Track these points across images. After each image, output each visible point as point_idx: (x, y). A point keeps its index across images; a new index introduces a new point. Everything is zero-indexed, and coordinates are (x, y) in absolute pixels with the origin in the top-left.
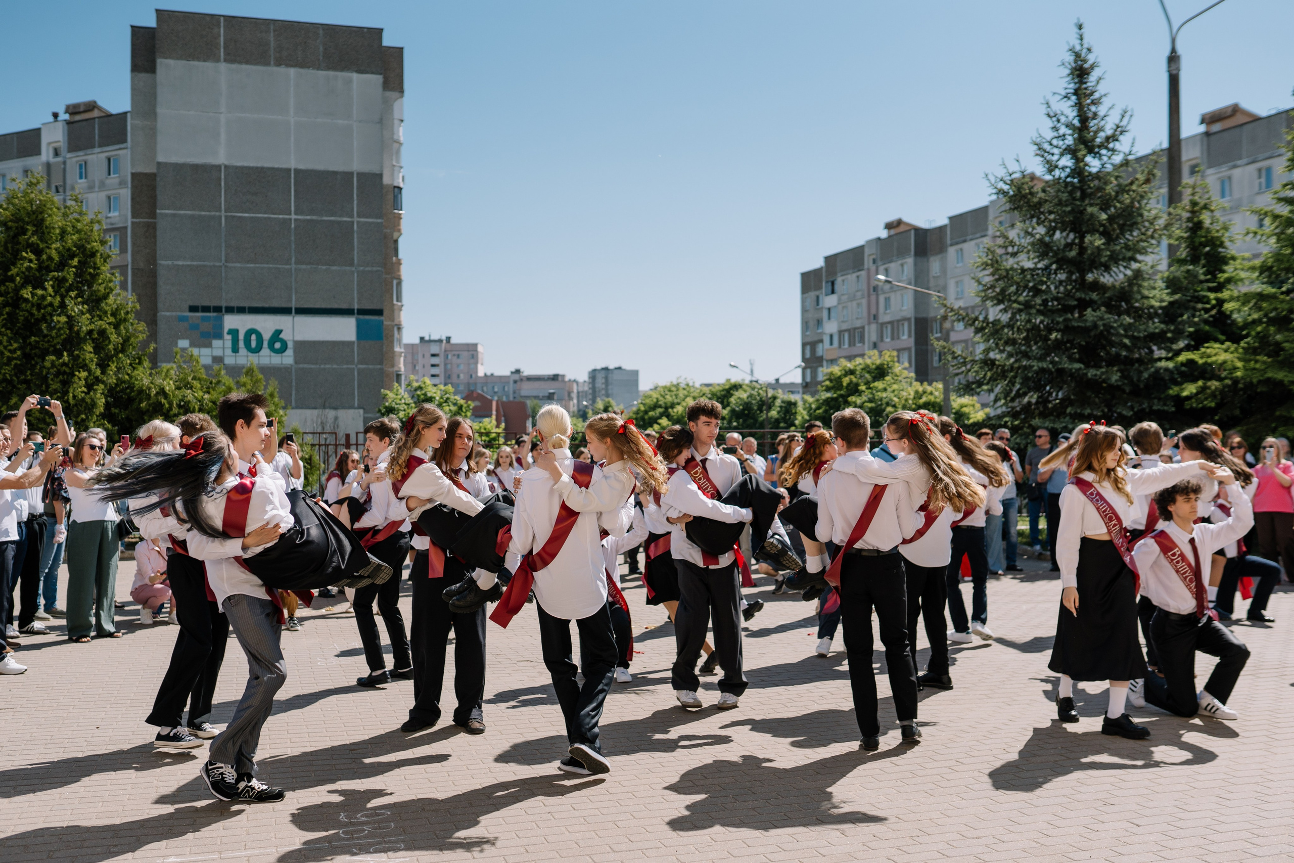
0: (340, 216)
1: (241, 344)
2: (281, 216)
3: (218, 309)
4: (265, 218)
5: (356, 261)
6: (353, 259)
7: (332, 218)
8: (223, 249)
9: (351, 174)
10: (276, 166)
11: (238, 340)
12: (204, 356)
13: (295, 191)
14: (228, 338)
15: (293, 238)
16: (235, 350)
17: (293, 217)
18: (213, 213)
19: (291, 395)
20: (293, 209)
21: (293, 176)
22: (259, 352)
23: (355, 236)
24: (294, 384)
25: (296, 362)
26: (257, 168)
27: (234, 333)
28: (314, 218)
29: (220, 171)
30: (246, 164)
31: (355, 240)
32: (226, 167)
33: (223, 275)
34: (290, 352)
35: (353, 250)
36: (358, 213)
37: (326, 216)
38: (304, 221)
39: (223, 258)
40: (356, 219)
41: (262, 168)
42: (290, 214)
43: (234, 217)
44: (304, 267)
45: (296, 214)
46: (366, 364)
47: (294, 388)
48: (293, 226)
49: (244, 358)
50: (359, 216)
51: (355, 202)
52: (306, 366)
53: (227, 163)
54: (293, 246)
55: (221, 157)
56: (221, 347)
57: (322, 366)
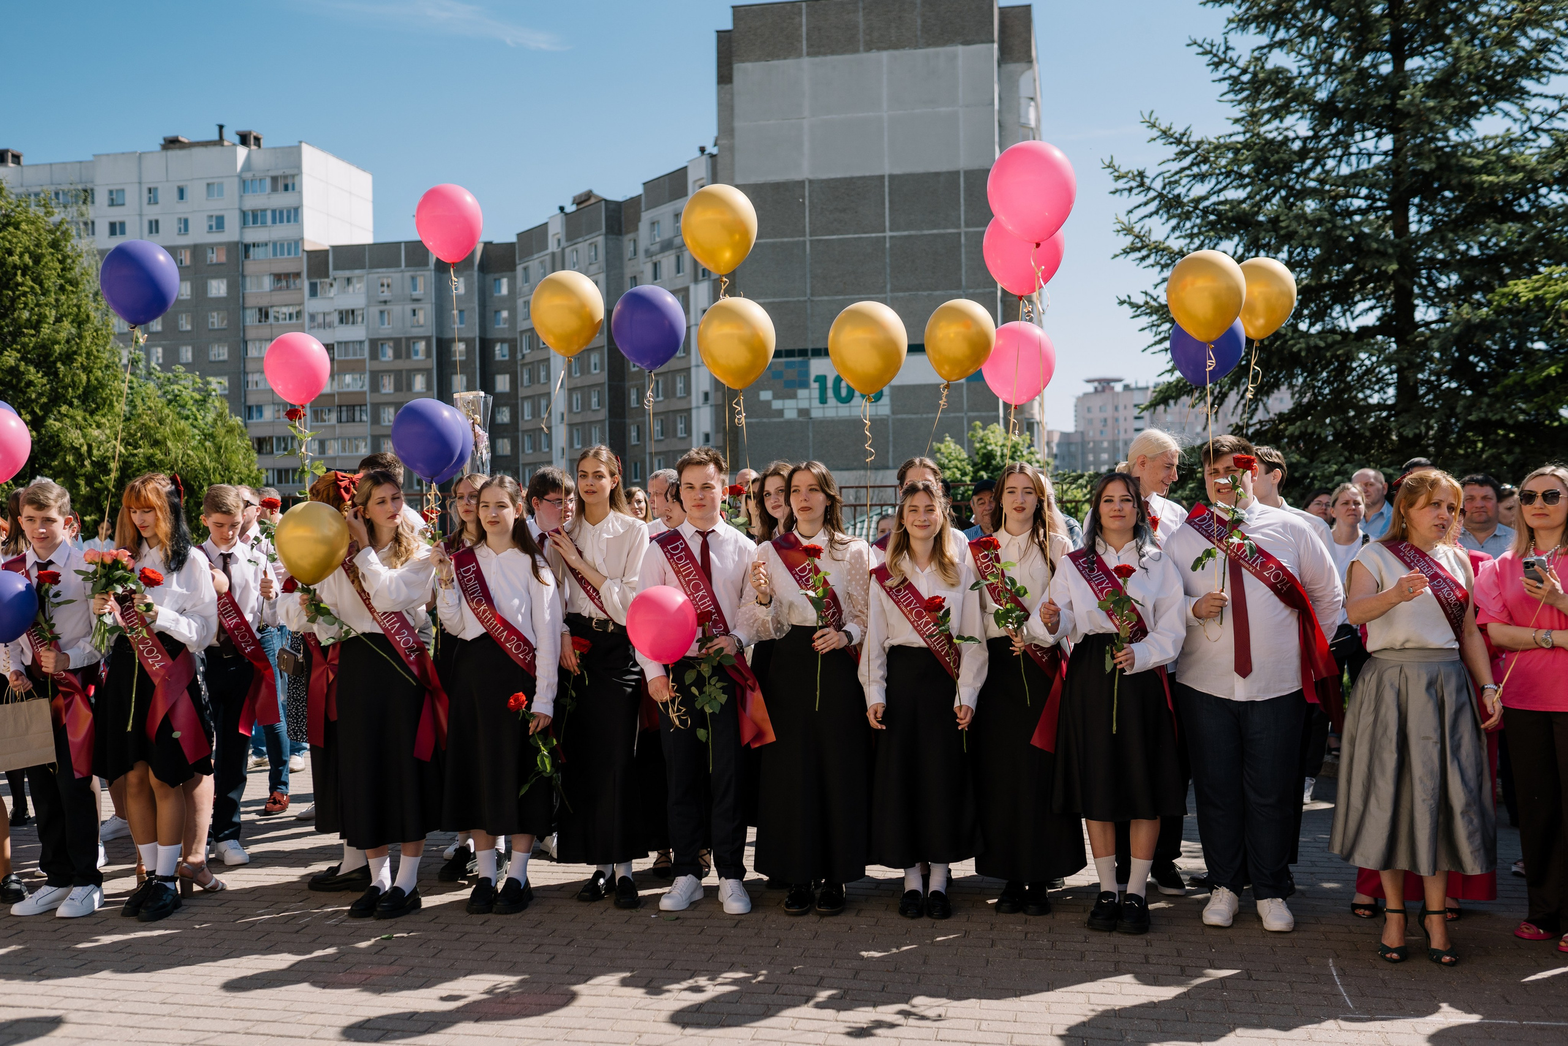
0: (945, 228)
1: (830, 393)
2: (873, 235)
3: (803, 353)
4: (855, 239)
5: (964, 283)
6: (960, 280)
7: (935, 231)
8: (808, 281)
9: (958, 173)
10: (867, 174)
11: (826, 388)
12: (789, 409)
13: (890, 202)
14: (815, 386)
15: (888, 260)
16: (823, 400)
17: (888, 234)
18: (796, 239)
19: (888, 452)
20: (887, 224)
21: (887, 183)
22: (849, 401)
23: (963, 250)
24: (891, 438)
25: (893, 412)
26: (845, 179)
27: (821, 380)
28: (913, 232)
29: (804, 187)
30: (833, 176)
31: (963, 256)
32: (811, 182)
33: (809, 311)
34: (886, 400)
35: (960, 269)
36: (965, 222)
37: (928, 229)
38: (901, 237)
39: (808, 291)
40: (963, 229)
41: (851, 179)
42: (884, 231)
43: (819, 240)
44: (901, 294)
45: (891, 230)
46: (978, 411)
47: (891, 445)
48: (888, 245)
49: (833, 410)
50: (967, 225)
51: (962, 208)
52: (904, 416)
53: (811, 177)
54: (888, 270)
55: (804, 171)
56: (808, 397)
57: (925, 416)
